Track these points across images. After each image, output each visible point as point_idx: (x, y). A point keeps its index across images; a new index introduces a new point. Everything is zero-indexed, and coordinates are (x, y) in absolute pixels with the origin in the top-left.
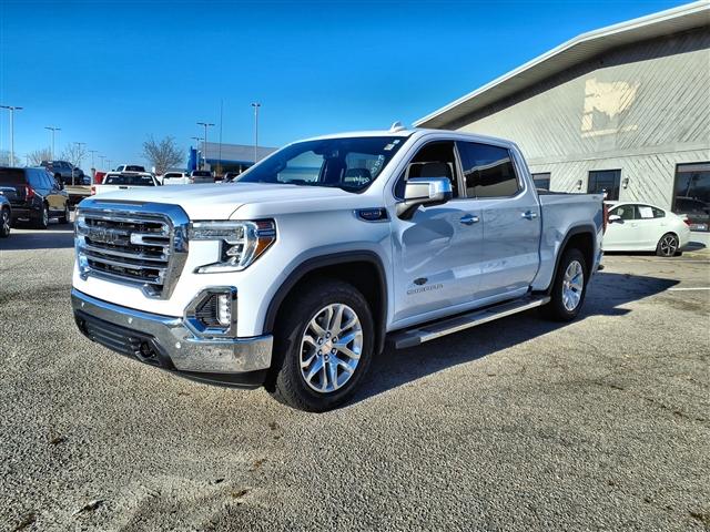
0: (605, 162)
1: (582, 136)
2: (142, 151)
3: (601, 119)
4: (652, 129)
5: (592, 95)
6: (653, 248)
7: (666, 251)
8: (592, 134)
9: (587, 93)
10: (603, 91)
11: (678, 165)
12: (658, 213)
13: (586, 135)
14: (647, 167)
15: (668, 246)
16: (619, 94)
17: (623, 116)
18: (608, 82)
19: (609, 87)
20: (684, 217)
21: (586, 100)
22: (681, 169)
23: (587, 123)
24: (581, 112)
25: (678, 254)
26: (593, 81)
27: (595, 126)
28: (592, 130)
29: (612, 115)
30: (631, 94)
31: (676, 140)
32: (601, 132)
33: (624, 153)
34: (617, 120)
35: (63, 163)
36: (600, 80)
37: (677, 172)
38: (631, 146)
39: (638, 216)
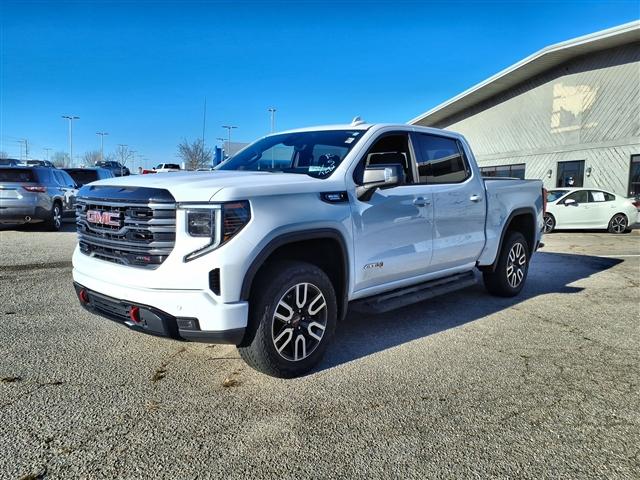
0: (572, 154)
1: (552, 132)
2: (177, 151)
3: (568, 117)
4: (611, 125)
5: (559, 97)
6: (605, 226)
7: (616, 229)
8: (560, 130)
9: (555, 95)
10: (568, 94)
11: (632, 156)
12: (608, 197)
13: (555, 131)
14: (606, 158)
15: (619, 225)
16: (582, 96)
17: (586, 115)
18: (572, 85)
19: (573, 90)
20: (633, 200)
21: (555, 101)
22: (635, 159)
23: (556, 121)
24: (550, 112)
25: (628, 231)
26: (560, 85)
27: (562, 124)
28: (559, 127)
29: (576, 114)
30: (592, 96)
31: (630, 135)
32: (568, 129)
33: (587, 146)
34: (581, 117)
35: (113, 163)
36: (565, 84)
37: (632, 163)
38: (594, 140)
39: (591, 200)
